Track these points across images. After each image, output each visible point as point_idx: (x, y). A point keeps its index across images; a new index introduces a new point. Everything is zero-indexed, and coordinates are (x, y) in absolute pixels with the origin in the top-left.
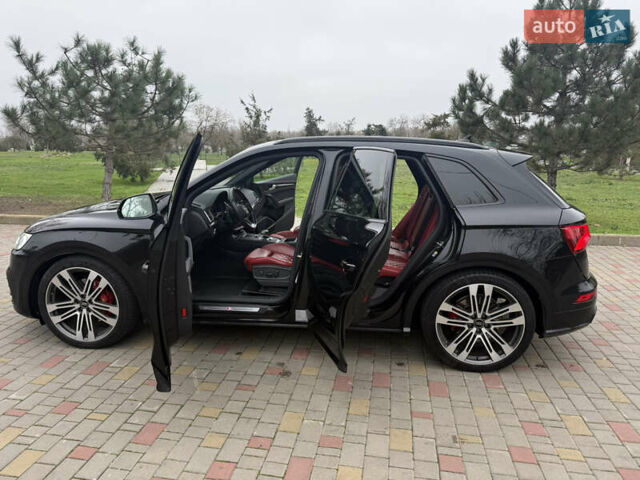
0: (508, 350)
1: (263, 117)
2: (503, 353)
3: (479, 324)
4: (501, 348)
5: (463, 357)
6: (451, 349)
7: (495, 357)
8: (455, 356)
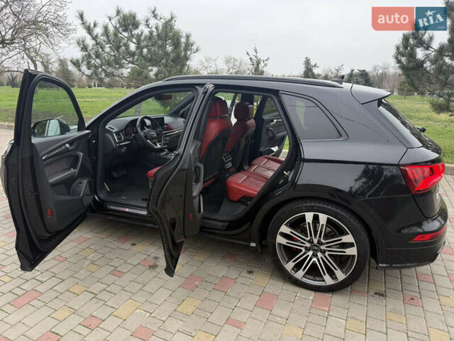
0: (341, 276)
1: (262, 64)
2: (336, 278)
3: (315, 248)
4: (334, 274)
5: (300, 275)
6: (289, 266)
7: (328, 281)
8: (292, 273)
